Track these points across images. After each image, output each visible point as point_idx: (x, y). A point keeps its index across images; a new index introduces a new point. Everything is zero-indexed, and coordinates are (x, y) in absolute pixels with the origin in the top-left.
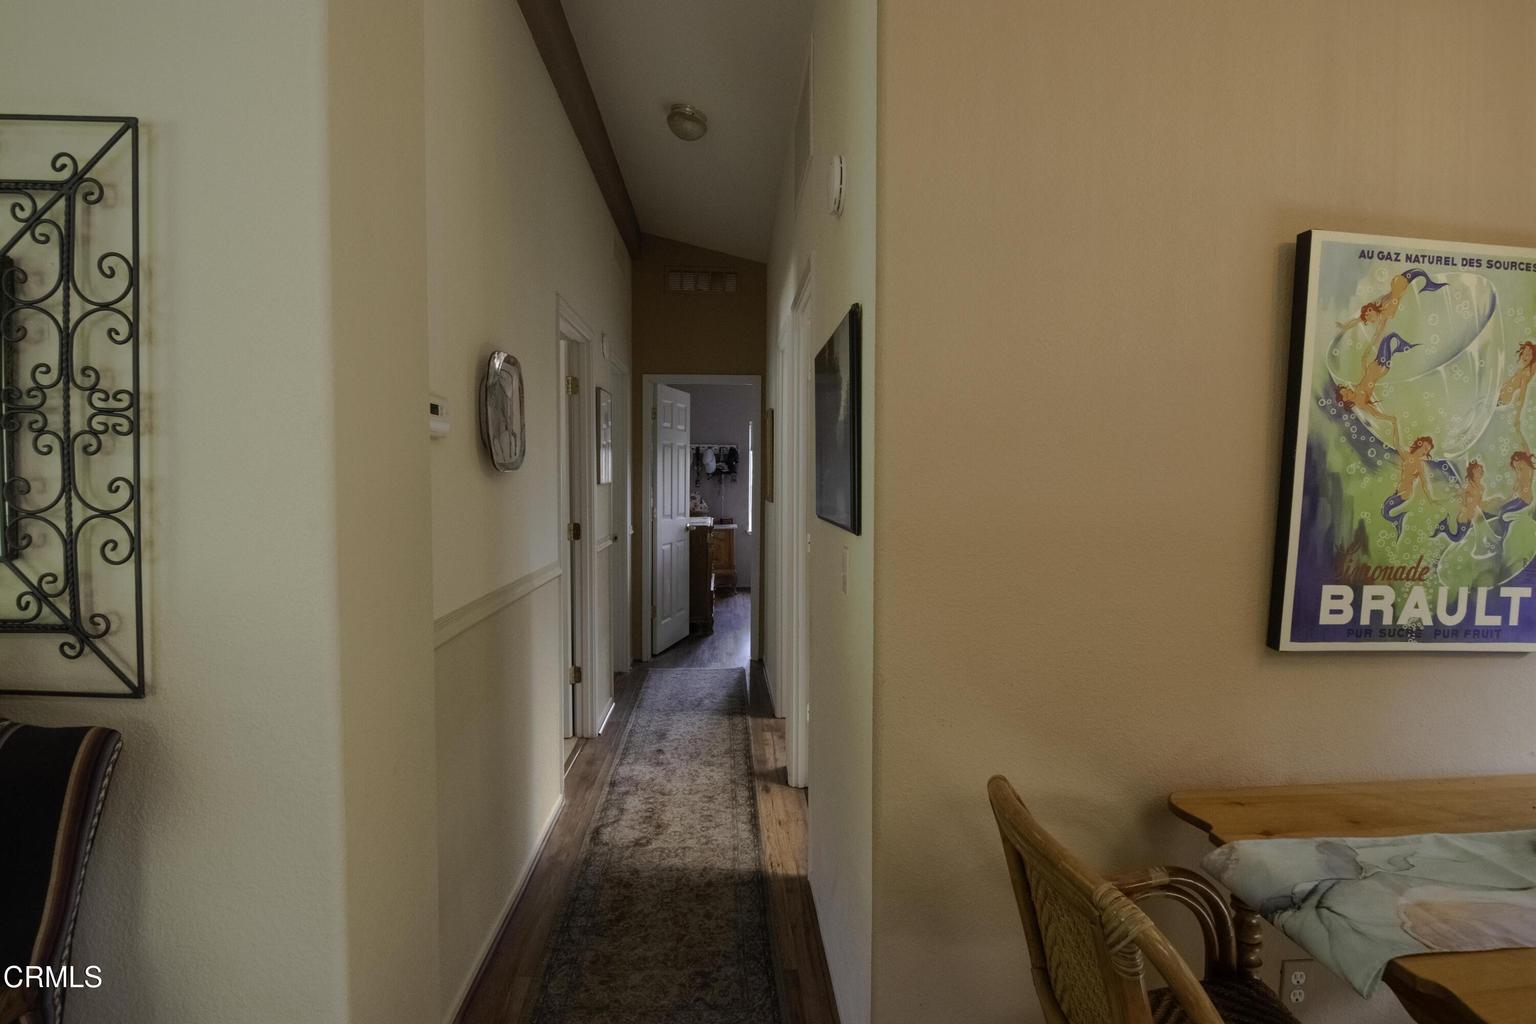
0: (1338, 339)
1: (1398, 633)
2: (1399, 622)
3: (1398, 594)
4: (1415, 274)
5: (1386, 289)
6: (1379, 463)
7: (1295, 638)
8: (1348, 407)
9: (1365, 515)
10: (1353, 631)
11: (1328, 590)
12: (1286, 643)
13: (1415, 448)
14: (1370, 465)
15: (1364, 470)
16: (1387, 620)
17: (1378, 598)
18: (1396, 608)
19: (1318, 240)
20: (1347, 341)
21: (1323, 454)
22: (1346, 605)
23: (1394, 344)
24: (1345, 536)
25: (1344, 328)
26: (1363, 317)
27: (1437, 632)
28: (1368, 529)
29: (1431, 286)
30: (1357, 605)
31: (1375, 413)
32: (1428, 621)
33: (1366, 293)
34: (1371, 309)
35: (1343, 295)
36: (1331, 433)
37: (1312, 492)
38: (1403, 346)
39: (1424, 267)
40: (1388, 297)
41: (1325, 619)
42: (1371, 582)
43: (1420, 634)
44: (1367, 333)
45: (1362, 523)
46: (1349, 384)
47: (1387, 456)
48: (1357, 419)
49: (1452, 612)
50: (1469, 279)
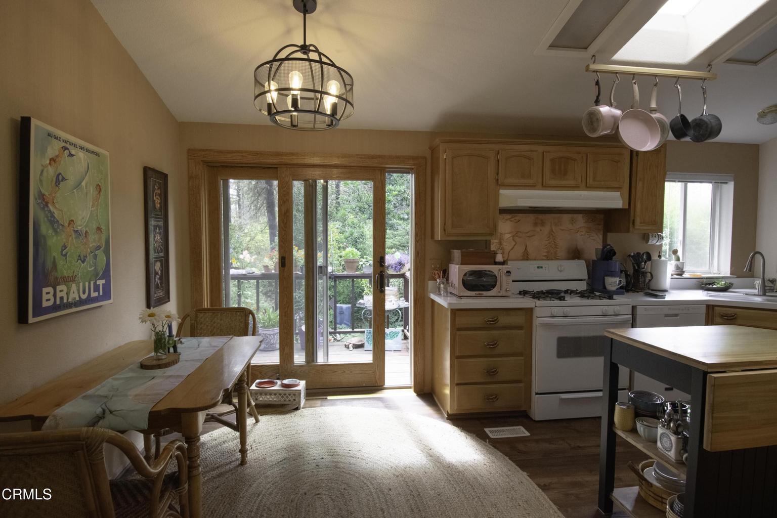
1: (69, 305)
2: (69, 301)
3: (68, 288)
4: (65, 149)
5: (57, 153)
6: (58, 230)
7: (34, 316)
8: (47, 205)
9: (55, 254)
10: (55, 308)
11: (44, 291)
12: (31, 319)
13: (69, 224)
14: (55, 231)
15: (53, 233)
16: (65, 300)
17: (61, 291)
18: (68, 294)
19: (33, 122)
21: (39, 226)
22: (51, 296)
23: (60, 178)
24: (49, 264)
25: (44, 167)
26: (50, 163)
27: (81, 302)
28: (57, 261)
29: (71, 155)
30: (55, 295)
31: (56, 208)
32: (77, 298)
33: (51, 152)
34: (53, 160)
35: (43, 152)
36: (41, 216)
37: (36, 243)
38: (64, 179)
39: (68, 146)
40: (57, 156)
41: (44, 304)
42: (59, 284)
43: (75, 304)
45: (54, 257)
46: (47, 194)
47: (61, 227)
48: (50, 211)
49: (84, 293)
50: (81, 154)
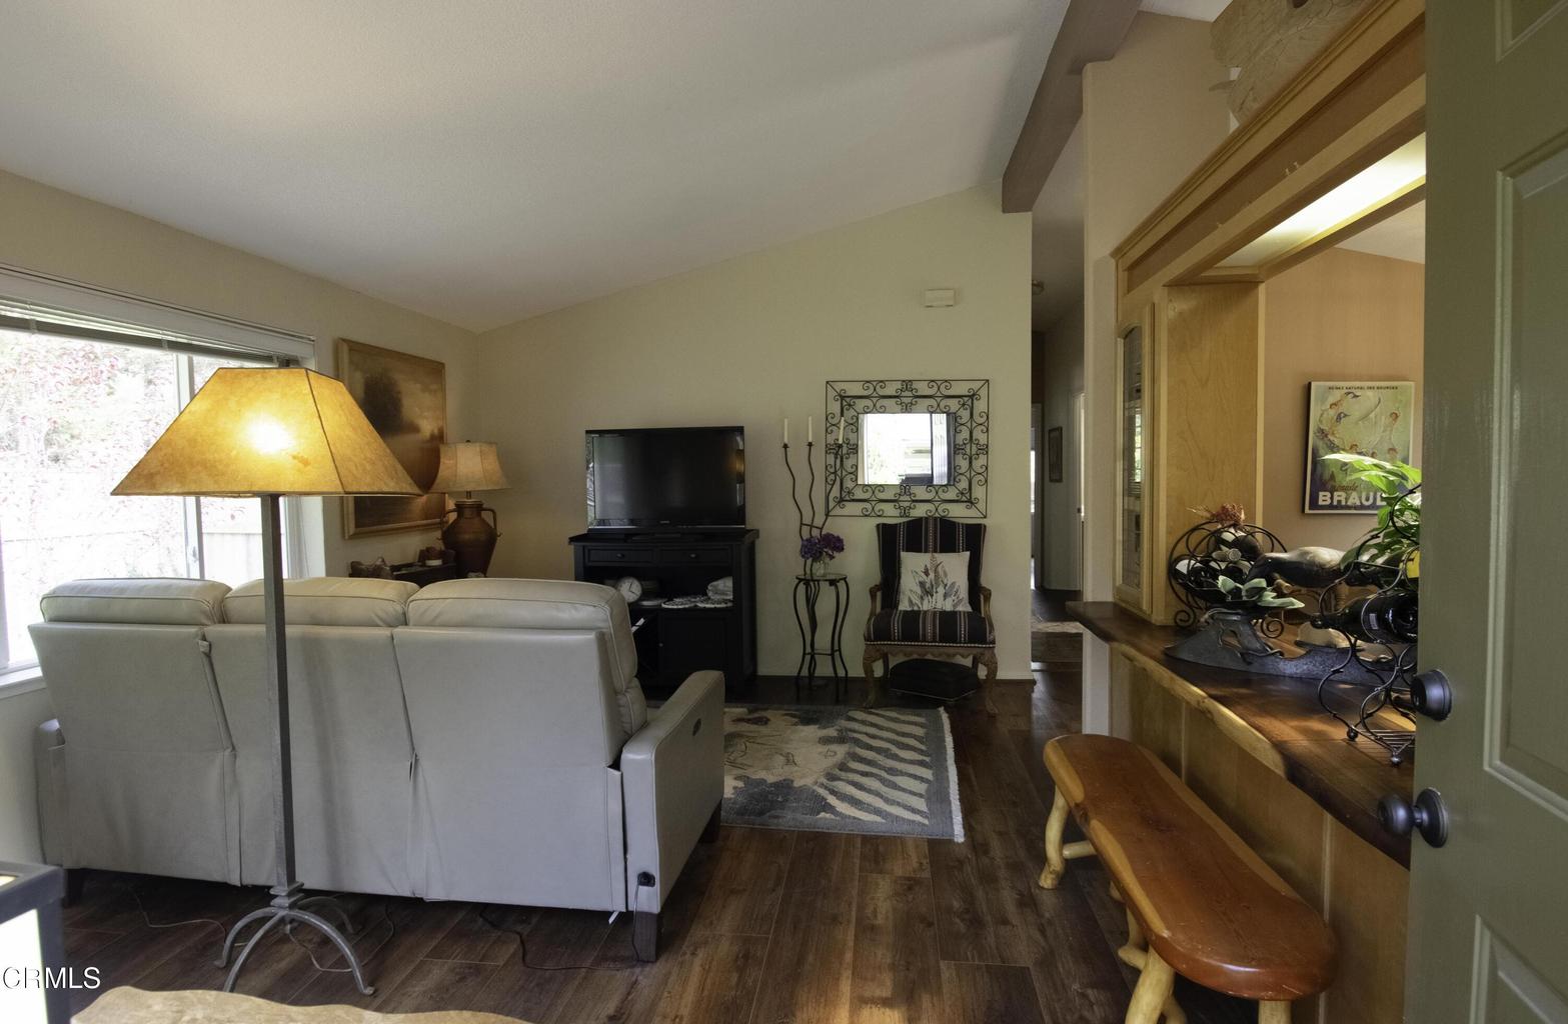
0: (1322, 415)
1: (1347, 507)
2: (1348, 504)
3: (1347, 494)
4: (1349, 393)
5: (1339, 399)
7: (1310, 509)
8: (1326, 436)
9: (1334, 469)
10: (1331, 507)
11: (1321, 494)
12: (1307, 511)
13: (1351, 447)
16: (1343, 503)
17: (1339, 496)
18: (1347, 499)
19: (1313, 384)
20: (1325, 416)
21: (1318, 450)
22: (1328, 498)
23: (1342, 415)
24: (1326, 476)
25: (1323, 411)
26: (1331, 407)
27: (1362, 507)
28: (1335, 474)
29: (1355, 396)
30: (1332, 498)
31: (1335, 436)
32: (1358, 503)
33: (1331, 400)
34: (1333, 405)
35: (1323, 400)
36: (1320, 444)
37: (1315, 463)
38: (1345, 416)
39: (1353, 390)
40: (1340, 401)
41: (1321, 503)
42: (1337, 491)
43: (1356, 508)
44: (1332, 413)
46: (1327, 428)
48: (1328, 438)
49: (1367, 499)
50: (1370, 393)
